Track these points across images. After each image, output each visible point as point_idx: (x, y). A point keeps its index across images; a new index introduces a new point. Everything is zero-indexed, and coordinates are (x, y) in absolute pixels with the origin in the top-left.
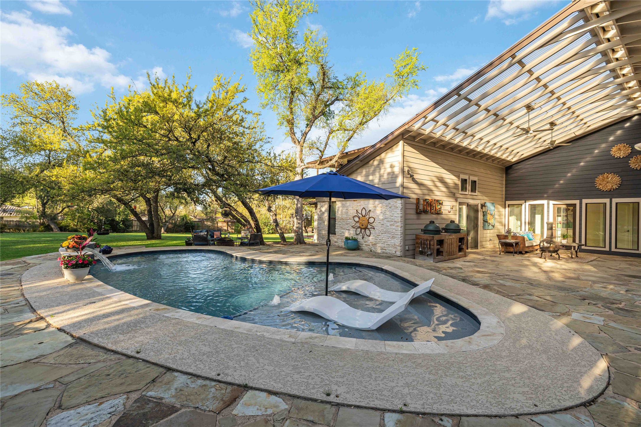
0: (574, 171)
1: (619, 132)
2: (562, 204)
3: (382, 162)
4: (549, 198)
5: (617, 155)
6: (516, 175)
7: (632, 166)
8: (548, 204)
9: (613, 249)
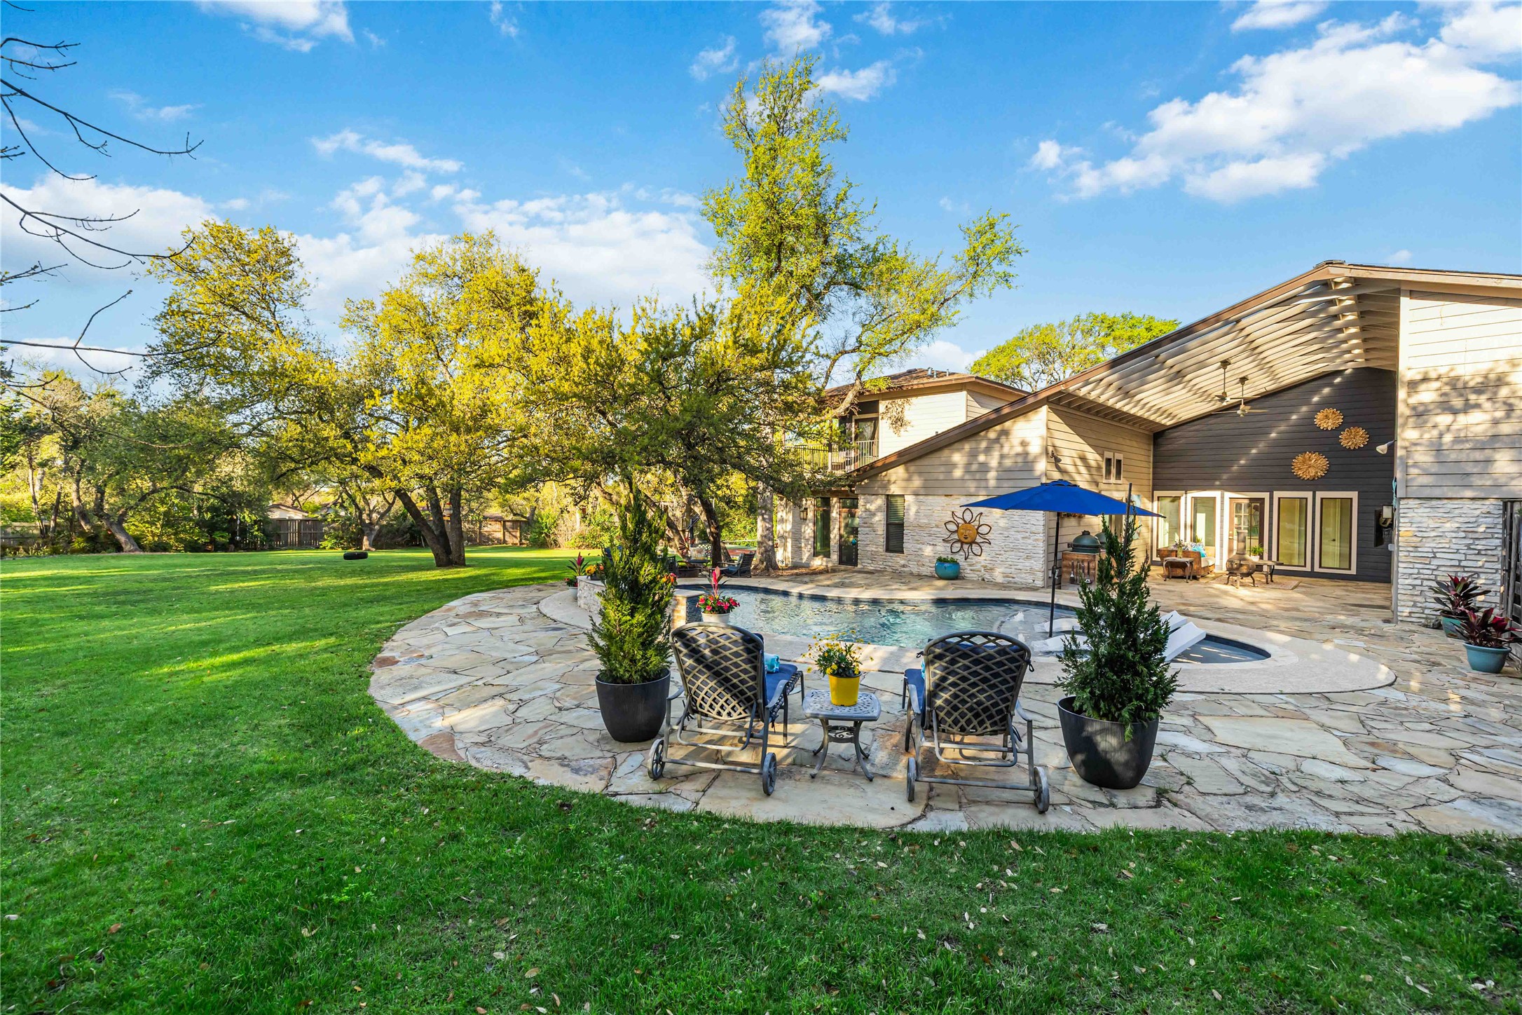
0: (1261, 445)
1: (1326, 391)
2: (1243, 497)
3: (1006, 433)
4: (1224, 487)
5: (1324, 426)
6: (1170, 447)
7: (1344, 443)
8: (1222, 497)
9: (1317, 569)
